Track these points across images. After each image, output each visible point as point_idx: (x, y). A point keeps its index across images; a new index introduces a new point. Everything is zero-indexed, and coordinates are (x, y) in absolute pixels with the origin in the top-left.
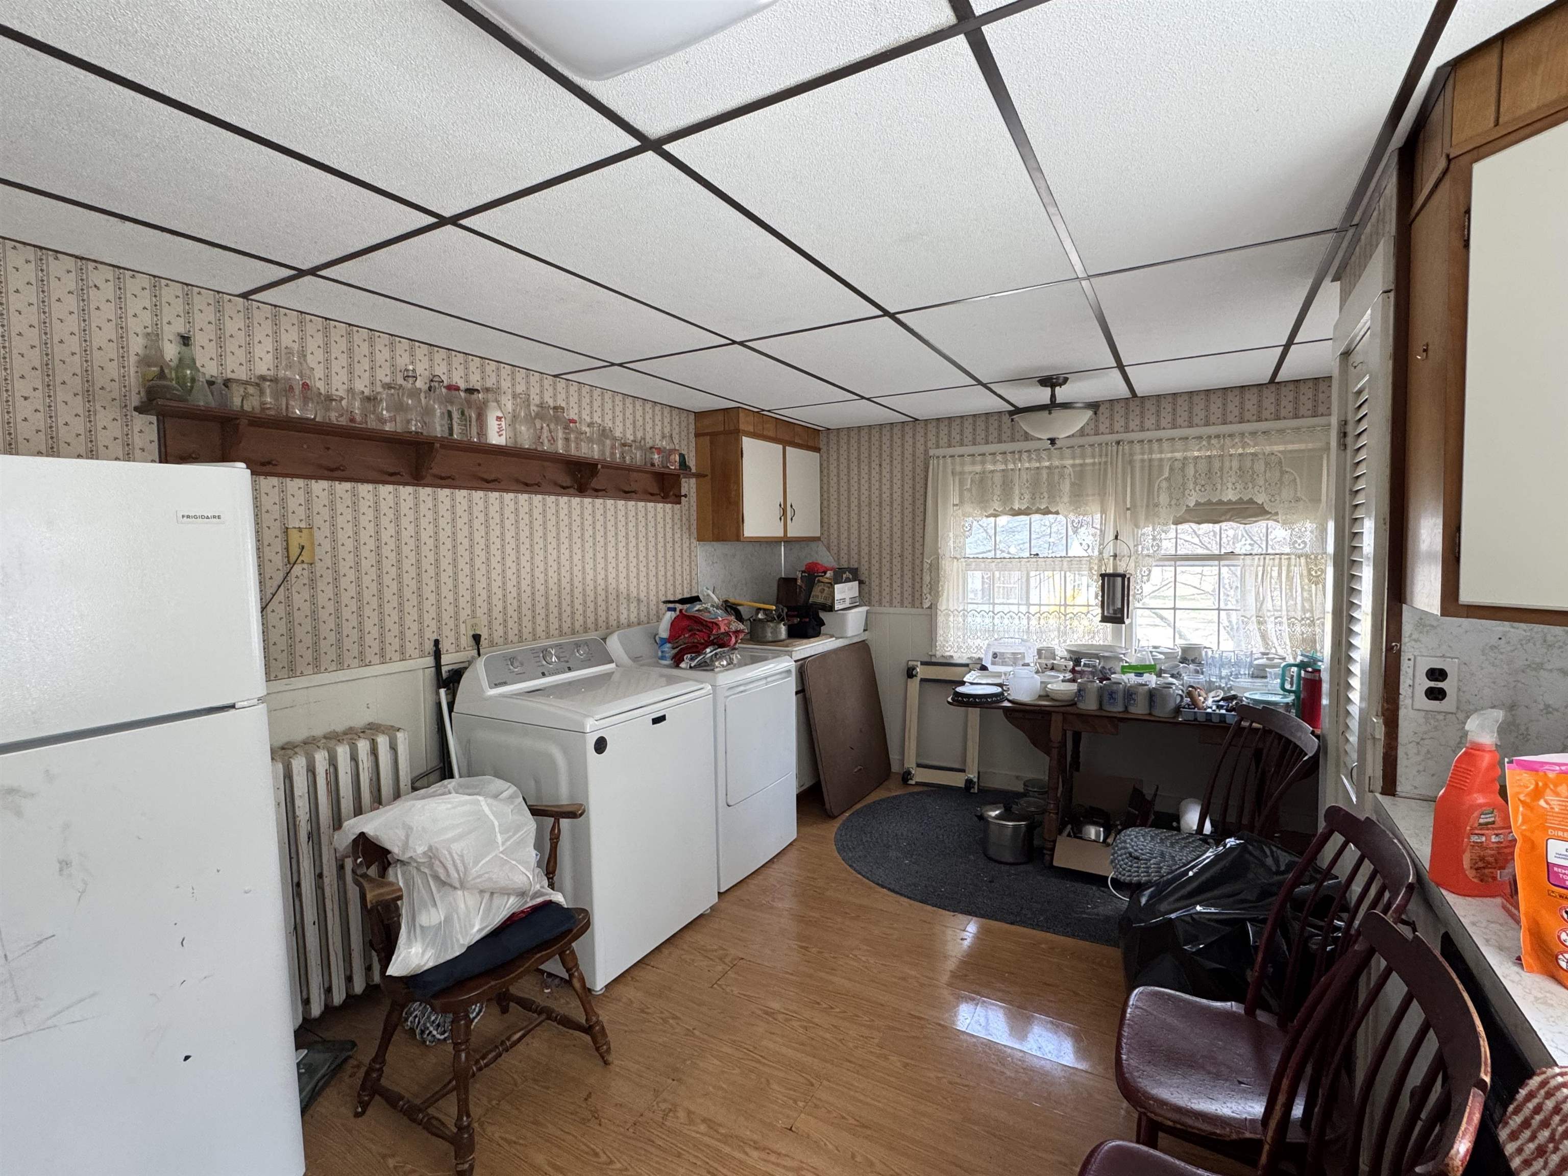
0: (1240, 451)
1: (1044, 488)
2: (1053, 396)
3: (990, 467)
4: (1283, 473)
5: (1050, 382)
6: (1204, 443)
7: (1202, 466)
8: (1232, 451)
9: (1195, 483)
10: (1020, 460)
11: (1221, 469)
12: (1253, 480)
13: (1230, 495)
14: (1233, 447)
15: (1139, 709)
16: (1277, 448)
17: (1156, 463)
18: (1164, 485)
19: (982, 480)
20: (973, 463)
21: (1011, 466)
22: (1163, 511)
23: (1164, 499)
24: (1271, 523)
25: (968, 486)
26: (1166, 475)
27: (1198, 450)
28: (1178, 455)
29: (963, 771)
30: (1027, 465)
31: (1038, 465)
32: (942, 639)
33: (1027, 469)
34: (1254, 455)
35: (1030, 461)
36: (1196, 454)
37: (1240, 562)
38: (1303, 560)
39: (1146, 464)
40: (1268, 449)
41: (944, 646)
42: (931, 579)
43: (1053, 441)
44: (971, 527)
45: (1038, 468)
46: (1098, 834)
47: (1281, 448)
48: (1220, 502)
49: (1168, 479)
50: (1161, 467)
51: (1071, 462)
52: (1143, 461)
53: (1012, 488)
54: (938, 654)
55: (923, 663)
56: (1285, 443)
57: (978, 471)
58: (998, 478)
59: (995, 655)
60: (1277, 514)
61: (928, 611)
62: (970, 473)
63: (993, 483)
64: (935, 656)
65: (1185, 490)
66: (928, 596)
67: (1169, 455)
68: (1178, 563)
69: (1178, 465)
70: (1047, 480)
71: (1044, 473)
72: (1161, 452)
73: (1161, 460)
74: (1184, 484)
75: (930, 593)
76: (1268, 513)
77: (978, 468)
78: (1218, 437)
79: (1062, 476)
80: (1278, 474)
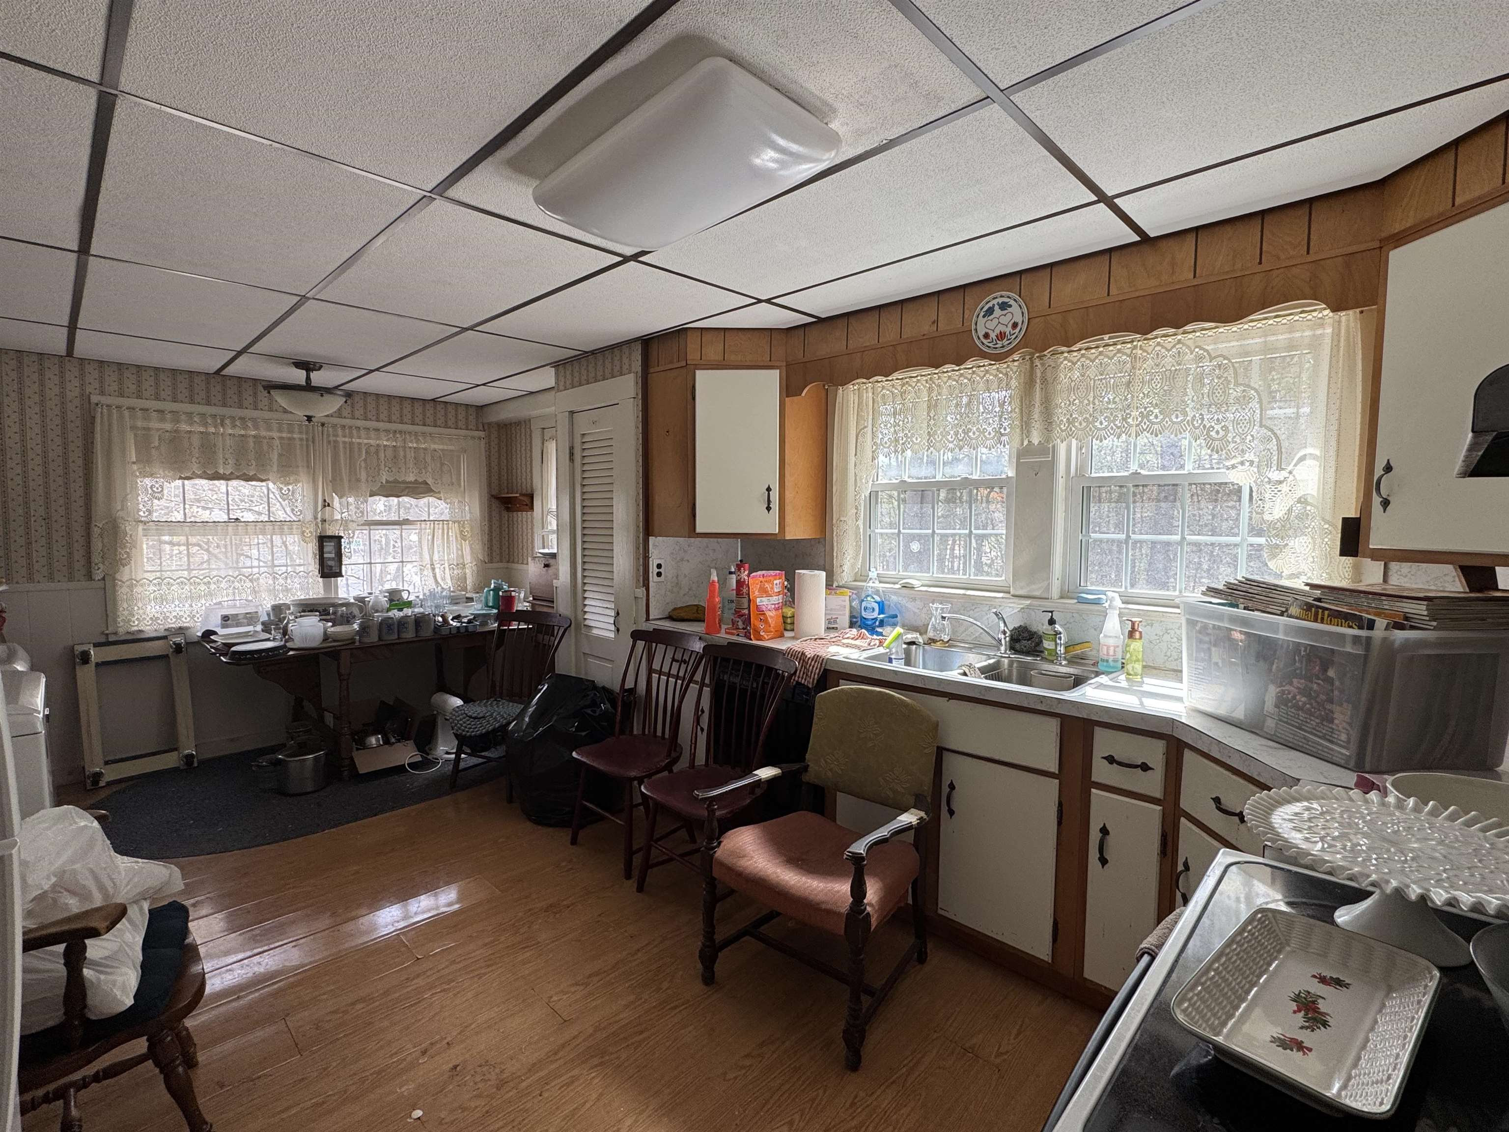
0: (415, 445)
1: (252, 456)
2: (308, 378)
3: (184, 427)
4: (442, 464)
5: (307, 366)
6: (391, 435)
7: (390, 453)
8: (410, 445)
9: (385, 466)
10: (222, 425)
11: (405, 457)
12: (425, 468)
13: (411, 478)
14: (411, 442)
15: (410, 635)
16: (436, 447)
17: (356, 446)
18: (363, 465)
19: (172, 440)
20: (162, 420)
21: (212, 430)
22: (363, 485)
23: (363, 476)
24: (431, 499)
25: (157, 444)
26: (364, 457)
27: (387, 440)
28: (372, 442)
29: (176, 749)
30: (230, 431)
31: (243, 432)
32: (126, 613)
33: (230, 435)
34: (425, 449)
35: (234, 426)
36: (385, 443)
37: (418, 526)
38: (456, 525)
39: (348, 446)
40: (433, 446)
41: (129, 621)
42: (103, 545)
43: (309, 418)
44: (162, 488)
45: (243, 436)
46: (378, 740)
47: (441, 447)
48: (404, 482)
49: (365, 460)
50: (360, 449)
51: (278, 434)
52: (344, 443)
53: (215, 452)
54: (121, 631)
55: (96, 645)
56: (443, 444)
57: (169, 429)
58: (196, 441)
59: (225, 618)
60: (439, 492)
61: (101, 584)
62: (158, 430)
63: (191, 445)
64: (116, 633)
65: (379, 470)
66: (101, 565)
67: (366, 441)
68: (372, 527)
69: (373, 449)
70: (254, 448)
71: (251, 441)
72: (359, 438)
73: (360, 444)
74: (378, 465)
75: (103, 563)
76: (433, 491)
77: (168, 426)
78: (400, 432)
79: (270, 446)
80: (438, 465)
